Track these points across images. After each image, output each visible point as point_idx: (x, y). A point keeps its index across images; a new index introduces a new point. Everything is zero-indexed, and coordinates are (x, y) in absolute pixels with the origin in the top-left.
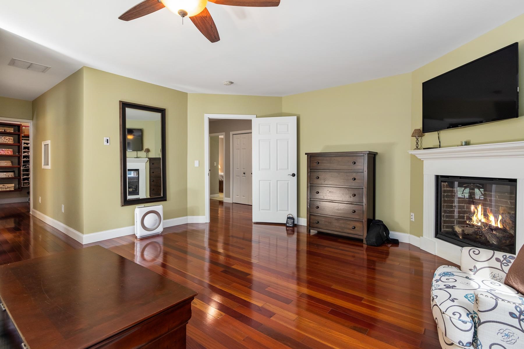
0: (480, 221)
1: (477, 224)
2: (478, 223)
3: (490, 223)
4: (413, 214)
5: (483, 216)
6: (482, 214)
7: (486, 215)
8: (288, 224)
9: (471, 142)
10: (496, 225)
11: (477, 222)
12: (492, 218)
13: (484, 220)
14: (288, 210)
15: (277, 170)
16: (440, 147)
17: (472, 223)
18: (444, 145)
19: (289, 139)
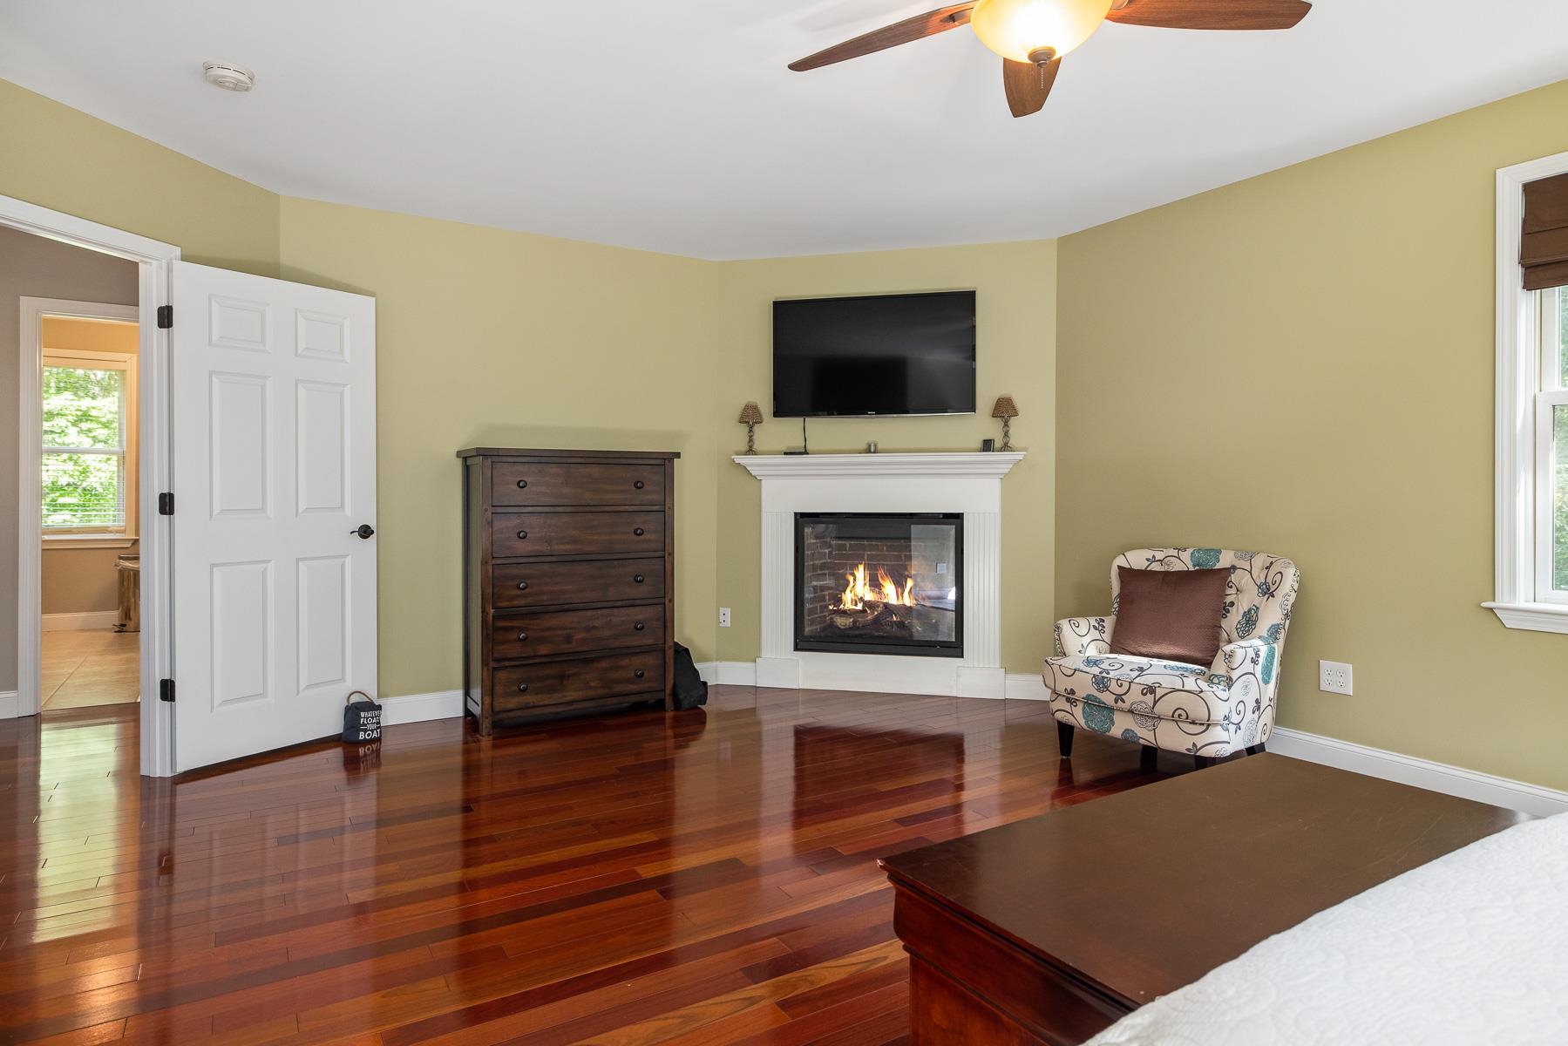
0: (861, 599)
1: (854, 607)
2: (856, 605)
3: (885, 601)
4: (728, 611)
5: (867, 587)
6: (865, 584)
7: (875, 584)
8: (365, 731)
9: (880, 446)
10: (900, 602)
11: (854, 603)
12: (889, 588)
13: (870, 596)
14: (343, 679)
15: (297, 515)
16: (806, 453)
17: (842, 606)
18: (817, 448)
19: (345, 385)
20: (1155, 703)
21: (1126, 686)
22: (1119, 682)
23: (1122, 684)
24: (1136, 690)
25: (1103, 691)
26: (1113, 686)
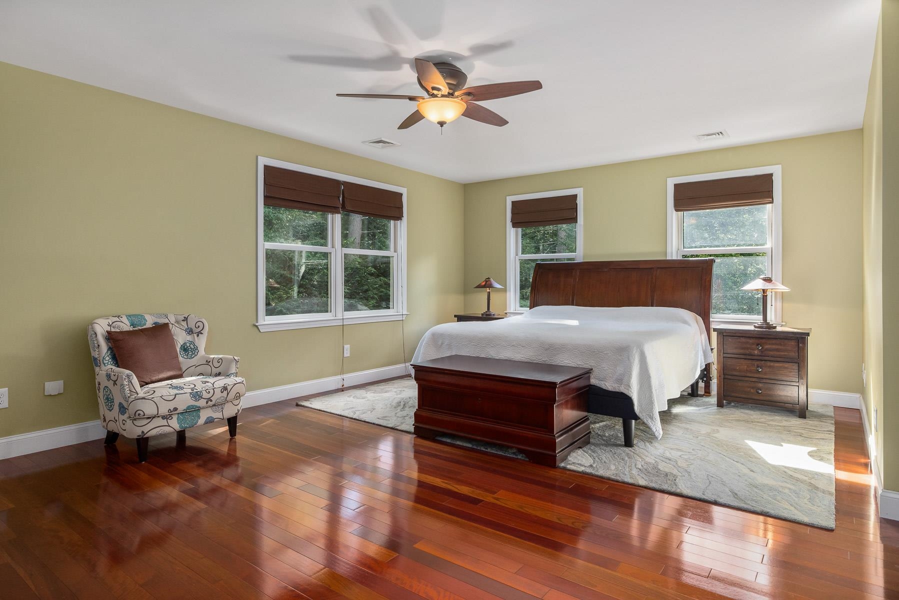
20: (228, 394)
21: (212, 392)
22: (207, 391)
23: (209, 391)
24: (218, 391)
25: (199, 400)
26: (205, 395)
